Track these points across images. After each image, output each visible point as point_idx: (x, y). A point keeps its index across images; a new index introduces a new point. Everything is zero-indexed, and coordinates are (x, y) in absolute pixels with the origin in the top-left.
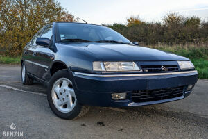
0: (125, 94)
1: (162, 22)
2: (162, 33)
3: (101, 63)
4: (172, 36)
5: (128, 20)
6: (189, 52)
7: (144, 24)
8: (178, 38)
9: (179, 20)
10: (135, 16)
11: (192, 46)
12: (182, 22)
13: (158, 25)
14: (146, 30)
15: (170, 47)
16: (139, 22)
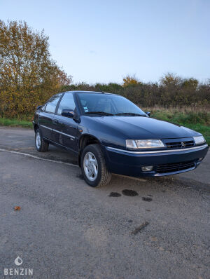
0: (151, 167)
1: (159, 84)
2: (159, 95)
3: (133, 141)
4: (169, 98)
5: (124, 80)
6: (187, 116)
7: (141, 85)
8: (175, 100)
9: (176, 81)
10: (131, 76)
11: (189, 109)
12: (179, 83)
13: (155, 86)
14: (143, 91)
15: (168, 111)
16: (136, 82)
